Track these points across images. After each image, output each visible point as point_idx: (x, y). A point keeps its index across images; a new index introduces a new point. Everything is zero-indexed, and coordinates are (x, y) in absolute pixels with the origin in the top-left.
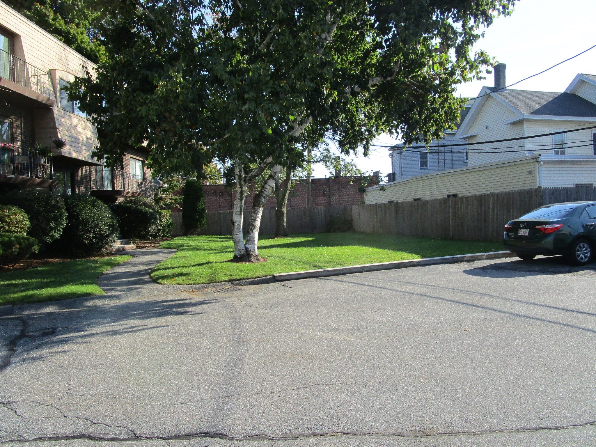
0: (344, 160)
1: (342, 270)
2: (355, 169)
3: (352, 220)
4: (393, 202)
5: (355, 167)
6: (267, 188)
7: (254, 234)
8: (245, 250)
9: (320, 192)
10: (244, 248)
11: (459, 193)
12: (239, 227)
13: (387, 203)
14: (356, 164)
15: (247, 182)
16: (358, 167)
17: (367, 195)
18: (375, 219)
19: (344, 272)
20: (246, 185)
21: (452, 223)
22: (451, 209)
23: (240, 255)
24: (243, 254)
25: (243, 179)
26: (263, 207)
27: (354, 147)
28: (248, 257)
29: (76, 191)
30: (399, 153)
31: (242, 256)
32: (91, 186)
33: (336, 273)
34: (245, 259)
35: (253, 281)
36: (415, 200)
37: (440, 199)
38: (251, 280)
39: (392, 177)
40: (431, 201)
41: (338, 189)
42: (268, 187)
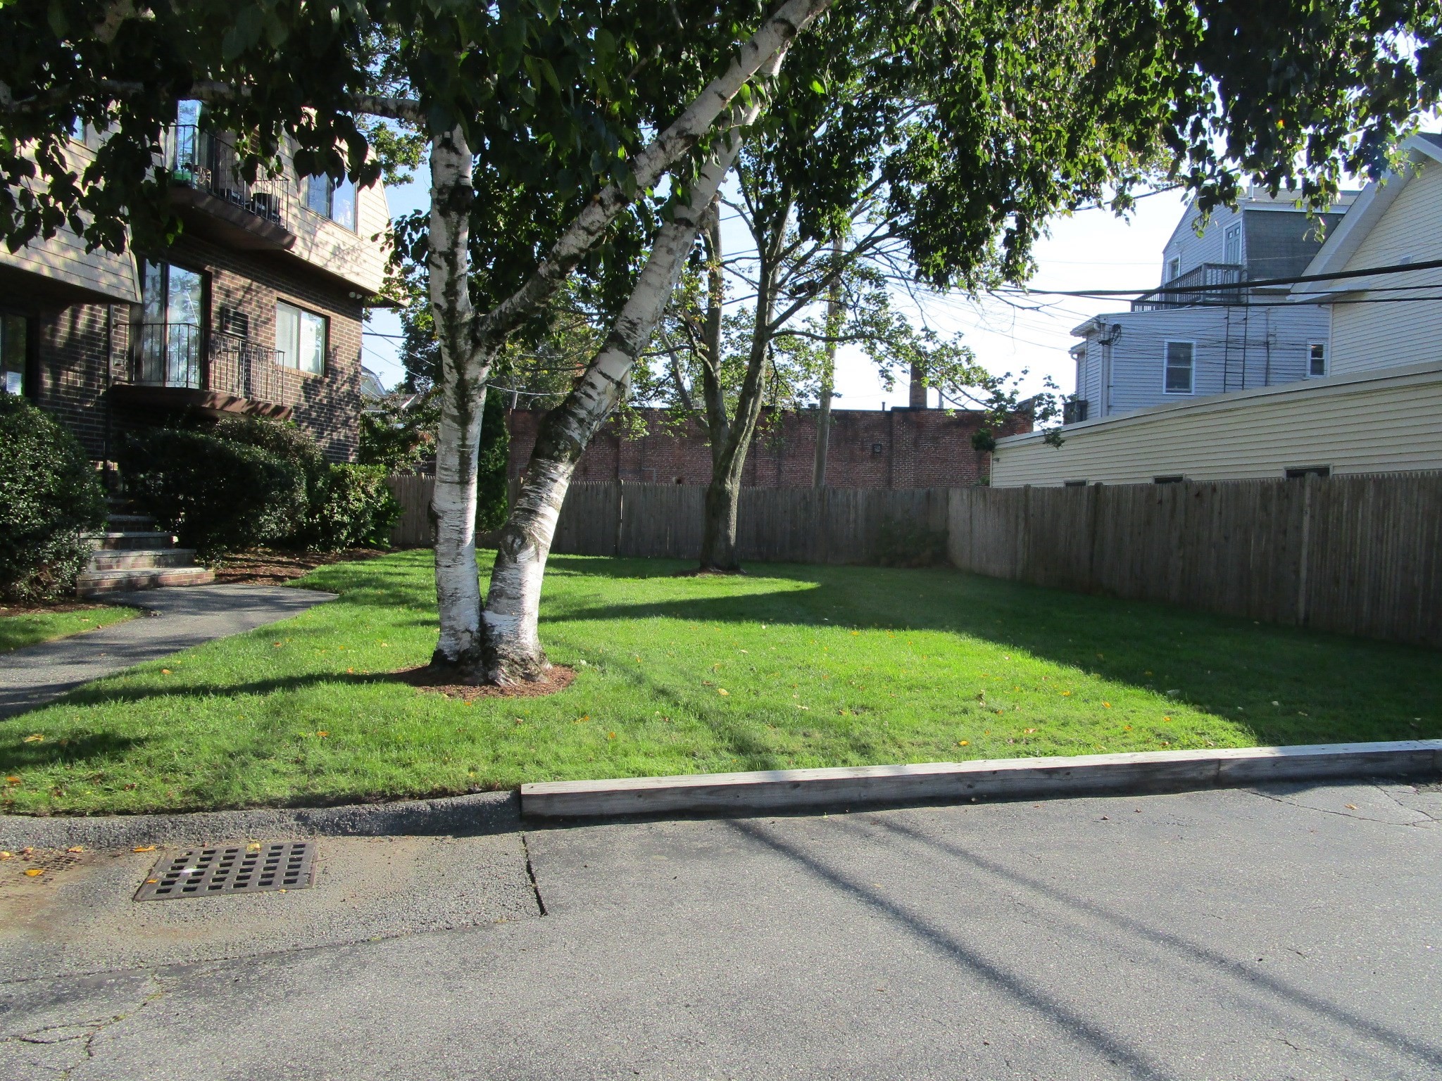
0: (932, 333)
1: (866, 782)
2: (966, 366)
3: (946, 533)
4: (1083, 483)
5: (969, 360)
6: (593, 386)
7: (520, 570)
8: (476, 635)
9: (863, 449)
10: (474, 627)
11: (1337, 463)
12: (455, 536)
13: (1062, 485)
14: (973, 350)
15: (485, 344)
16: (977, 362)
17: (998, 460)
18: (1020, 536)
19: (873, 793)
20: (480, 357)
21: (1309, 570)
22: (1306, 519)
23: (457, 652)
24: (466, 651)
25: (465, 331)
26: (572, 460)
27: (968, 259)
28: (485, 664)
29: (42, 383)
30: (1103, 343)
31: (463, 656)
32: (107, 370)
33: (829, 796)
34: (470, 674)
35: (410, 812)
36: (1159, 480)
37: (1262, 483)
38: (401, 806)
39: (1077, 409)
40: (1226, 484)
41: (916, 443)
42: (600, 382)
